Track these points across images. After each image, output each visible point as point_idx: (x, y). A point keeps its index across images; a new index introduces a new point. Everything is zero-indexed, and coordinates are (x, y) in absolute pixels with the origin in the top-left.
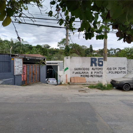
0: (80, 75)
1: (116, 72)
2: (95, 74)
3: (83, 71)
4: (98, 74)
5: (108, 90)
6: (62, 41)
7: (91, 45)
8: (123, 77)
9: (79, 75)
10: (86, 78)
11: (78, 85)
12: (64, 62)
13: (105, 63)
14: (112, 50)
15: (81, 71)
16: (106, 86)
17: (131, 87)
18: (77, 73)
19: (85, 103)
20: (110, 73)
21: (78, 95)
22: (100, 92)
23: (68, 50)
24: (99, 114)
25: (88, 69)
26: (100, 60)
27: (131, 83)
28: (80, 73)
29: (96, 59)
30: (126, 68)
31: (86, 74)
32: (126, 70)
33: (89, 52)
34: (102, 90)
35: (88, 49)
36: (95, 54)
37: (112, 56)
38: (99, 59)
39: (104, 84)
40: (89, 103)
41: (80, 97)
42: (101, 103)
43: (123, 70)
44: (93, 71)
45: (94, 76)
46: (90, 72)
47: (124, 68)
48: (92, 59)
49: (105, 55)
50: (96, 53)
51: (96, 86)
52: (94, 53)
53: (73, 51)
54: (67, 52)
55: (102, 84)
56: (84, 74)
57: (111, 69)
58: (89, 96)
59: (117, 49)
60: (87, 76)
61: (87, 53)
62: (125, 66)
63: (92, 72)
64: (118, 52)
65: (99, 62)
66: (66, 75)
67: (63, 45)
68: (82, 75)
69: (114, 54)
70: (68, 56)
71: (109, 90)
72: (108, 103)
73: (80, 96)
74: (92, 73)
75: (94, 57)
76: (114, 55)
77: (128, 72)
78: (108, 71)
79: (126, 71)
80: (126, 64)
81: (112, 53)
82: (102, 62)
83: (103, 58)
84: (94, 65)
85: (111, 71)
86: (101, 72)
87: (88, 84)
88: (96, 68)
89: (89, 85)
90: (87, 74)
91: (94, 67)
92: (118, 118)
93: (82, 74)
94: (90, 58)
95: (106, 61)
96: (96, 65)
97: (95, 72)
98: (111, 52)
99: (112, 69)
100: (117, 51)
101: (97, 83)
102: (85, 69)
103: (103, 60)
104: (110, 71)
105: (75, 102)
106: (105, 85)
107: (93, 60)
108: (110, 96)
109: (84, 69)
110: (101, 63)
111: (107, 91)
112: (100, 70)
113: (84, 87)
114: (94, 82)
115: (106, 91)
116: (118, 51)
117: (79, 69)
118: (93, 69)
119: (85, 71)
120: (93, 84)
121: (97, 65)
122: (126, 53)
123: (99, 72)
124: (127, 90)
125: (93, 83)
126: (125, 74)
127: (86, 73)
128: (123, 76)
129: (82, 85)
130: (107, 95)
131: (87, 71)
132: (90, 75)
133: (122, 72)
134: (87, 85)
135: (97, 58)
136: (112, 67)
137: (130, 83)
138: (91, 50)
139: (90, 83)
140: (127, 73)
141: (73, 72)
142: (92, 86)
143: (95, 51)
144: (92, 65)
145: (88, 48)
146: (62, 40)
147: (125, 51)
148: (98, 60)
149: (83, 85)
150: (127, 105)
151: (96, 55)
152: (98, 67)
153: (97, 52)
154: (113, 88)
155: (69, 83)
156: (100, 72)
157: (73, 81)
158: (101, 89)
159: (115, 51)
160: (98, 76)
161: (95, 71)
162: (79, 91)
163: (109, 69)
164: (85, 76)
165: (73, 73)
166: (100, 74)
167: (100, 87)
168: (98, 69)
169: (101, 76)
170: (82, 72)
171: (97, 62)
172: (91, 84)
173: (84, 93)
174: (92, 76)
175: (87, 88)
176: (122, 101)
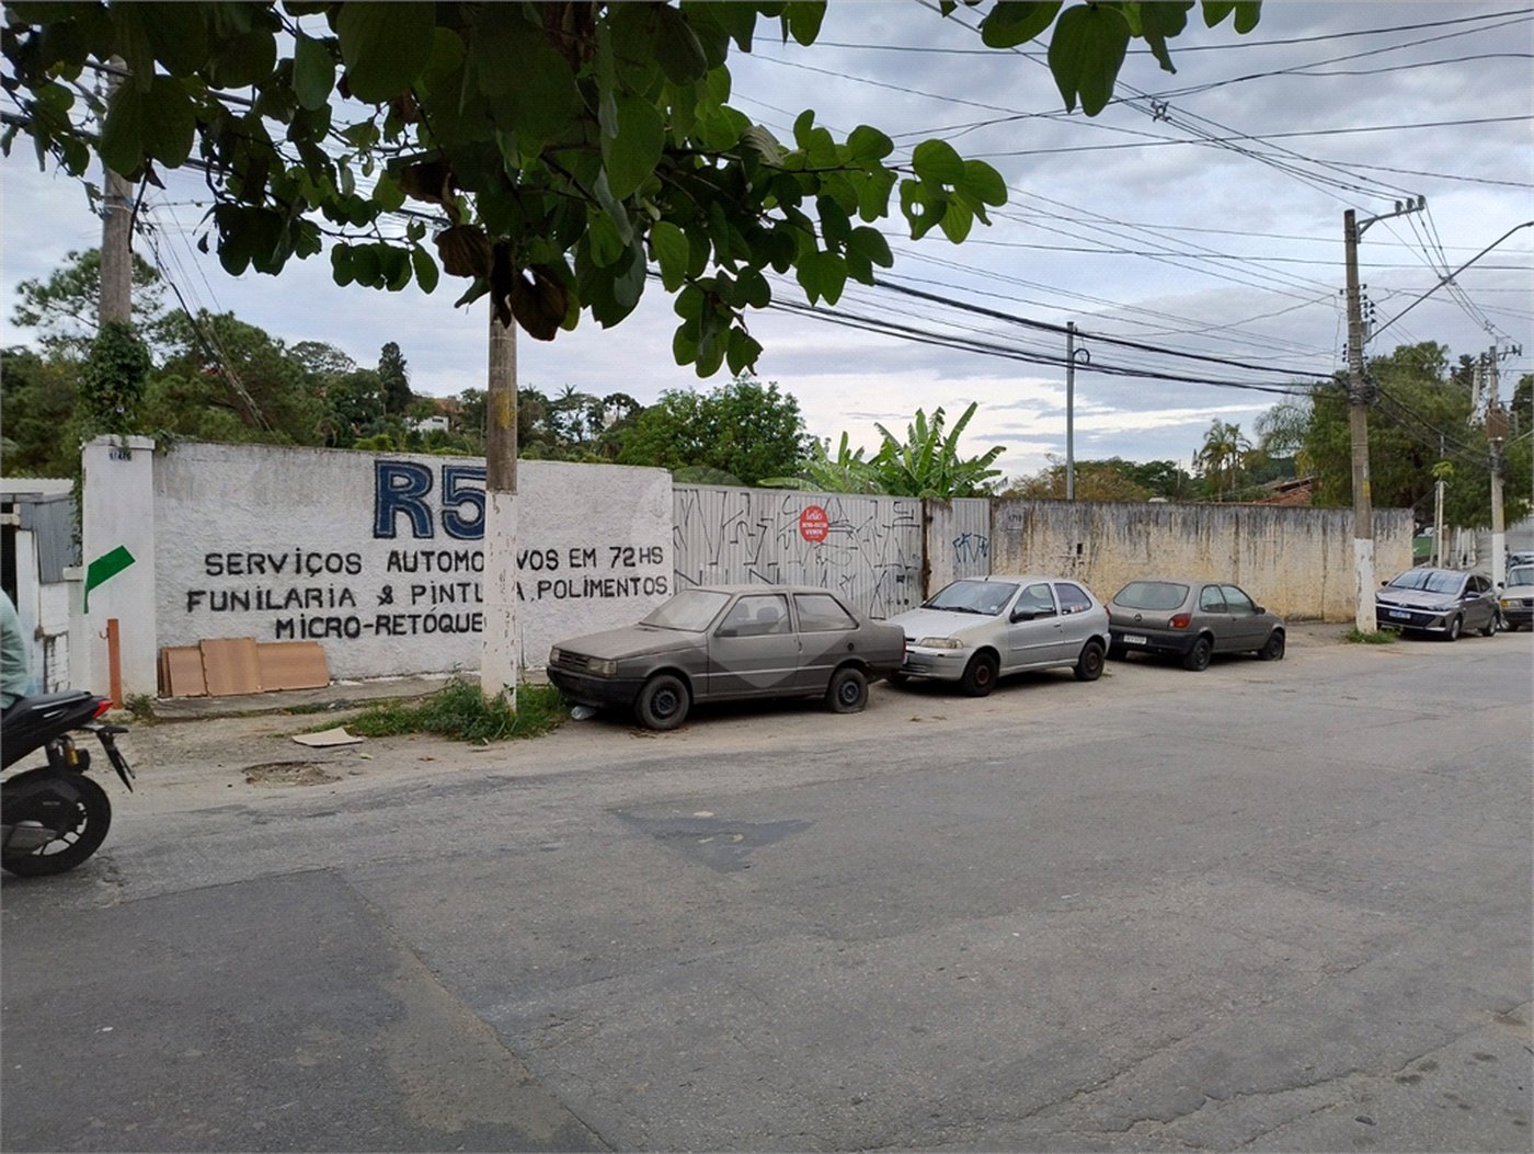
0: (272, 616)
1: (591, 587)
2: (413, 610)
3: (303, 582)
4: (441, 609)
5: (525, 737)
6: (73, 275)
7: (391, 349)
8: (646, 626)
9: (256, 624)
10: (331, 641)
11: (240, 715)
12: (77, 493)
13: (497, 509)
14: (571, 401)
15: (277, 585)
16: (512, 701)
17: (699, 696)
18: (231, 601)
19: (304, 875)
20: (548, 595)
21: (239, 809)
22: (455, 760)
23: (122, 367)
24: (419, 954)
25: (353, 564)
26: (461, 483)
27: (697, 667)
28: (264, 601)
29: (422, 476)
30: (668, 554)
31: (326, 613)
32: (666, 570)
33: (377, 412)
34: (477, 740)
35: (362, 380)
36: (427, 425)
37: (578, 452)
38: (450, 474)
39: (490, 691)
40: (335, 875)
41: (255, 832)
42: (455, 856)
43: (644, 570)
44: (401, 582)
45: (407, 624)
46: (366, 588)
47: (653, 554)
48: (384, 472)
49: (503, 444)
50: (444, 425)
51: (425, 714)
52: (420, 419)
53: (205, 389)
54: (118, 386)
55: (478, 688)
56: (313, 611)
57: (552, 558)
58: (349, 805)
59: (610, 400)
60: (336, 626)
61: (359, 420)
62: (662, 536)
63: (388, 591)
64: (619, 423)
65: (454, 497)
66: (113, 624)
67: (84, 314)
68: (284, 616)
69: (587, 435)
70: (134, 429)
71: (535, 734)
72: (511, 845)
73: (259, 818)
74: (387, 596)
75: (404, 457)
76: (587, 444)
77: (684, 583)
78: (529, 578)
79: (670, 576)
80: (667, 516)
81: (576, 426)
82: (479, 501)
83: (481, 462)
84: (403, 522)
85: (552, 576)
86: (470, 591)
87: (350, 697)
88: (428, 554)
89: (358, 711)
90: (343, 612)
91: (405, 539)
92: (579, 957)
93: (293, 613)
94: (368, 459)
95: (512, 488)
96: (422, 528)
97: (418, 591)
98: (565, 418)
99: (564, 561)
100: (614, 413)
101: (436, 680)
102: (315, 563)
103: (482, 485)
104: (545, 575)
105: (200, 880)
106: (501, 695)
107: (399, 481)
108: (540, 779)
109: (305, 563)
110: (468, 512)
111: (522, 743)
112: (462, 574)
113: (309, 731)
114: (413, 678)
115: (505, 745)
116: (623, 412)
117: (258, 562)
118: (394, 559)
119: (324, 581)
120: (399, 700)
121: (438, 529)
122: (674, 437)
123: (458, 591)
124: (666, 723)
125: (404, 691)
126: (657, 600)
127: (326, 597)
128: (642, 616)
129: (288, 718)
130: (511, 779)
131: (341, 581)
132: (367, 616)
133: (640, 585)
134: (342, 705)
135: (434, 462)
136: (561, 542)
137: (687, 665)
138: (391, 388)
139: (369, 687)
140: (670, 590)
141: (191, 594)
142: (389, 717)
143: (428, 408)
144: (384, 529)
145: (361, 372)
146: (72, 265)
147: (667, 421)
148: (448, 485)
149: (294, 711)
150: (658, 837)
151: (438, 441)
152: (442, 541)
153: (447, 414)
154: (569, 717)
155: (140, 707)
156: (464, 585)
157: (186, 684)
158: (466, 738)
159: (597, 413)
160: (447, 625)
161: (422, 577)
162: (253, 774)
163: (536, 560)
164: (319, 628)
165: (191, 605)
166: (458, 609)
167: (456, 719)
168: (445, 561)
169: (474, 623)
170: (292, 595)
171: (434, 499)
172: (379, 694)
173: (303, 783)
174: (383, 623)
175: (339, 736)
176: (623, 813)
